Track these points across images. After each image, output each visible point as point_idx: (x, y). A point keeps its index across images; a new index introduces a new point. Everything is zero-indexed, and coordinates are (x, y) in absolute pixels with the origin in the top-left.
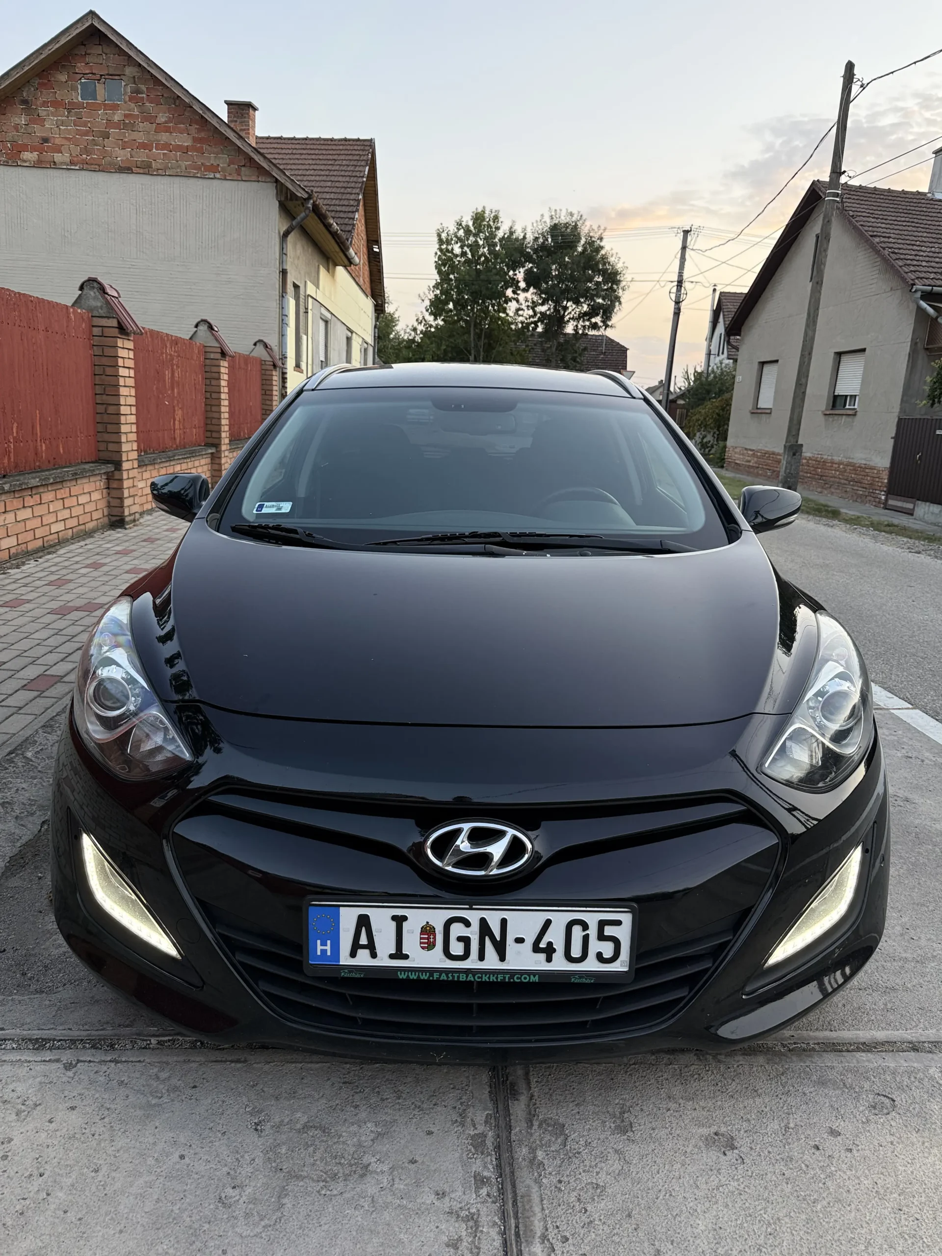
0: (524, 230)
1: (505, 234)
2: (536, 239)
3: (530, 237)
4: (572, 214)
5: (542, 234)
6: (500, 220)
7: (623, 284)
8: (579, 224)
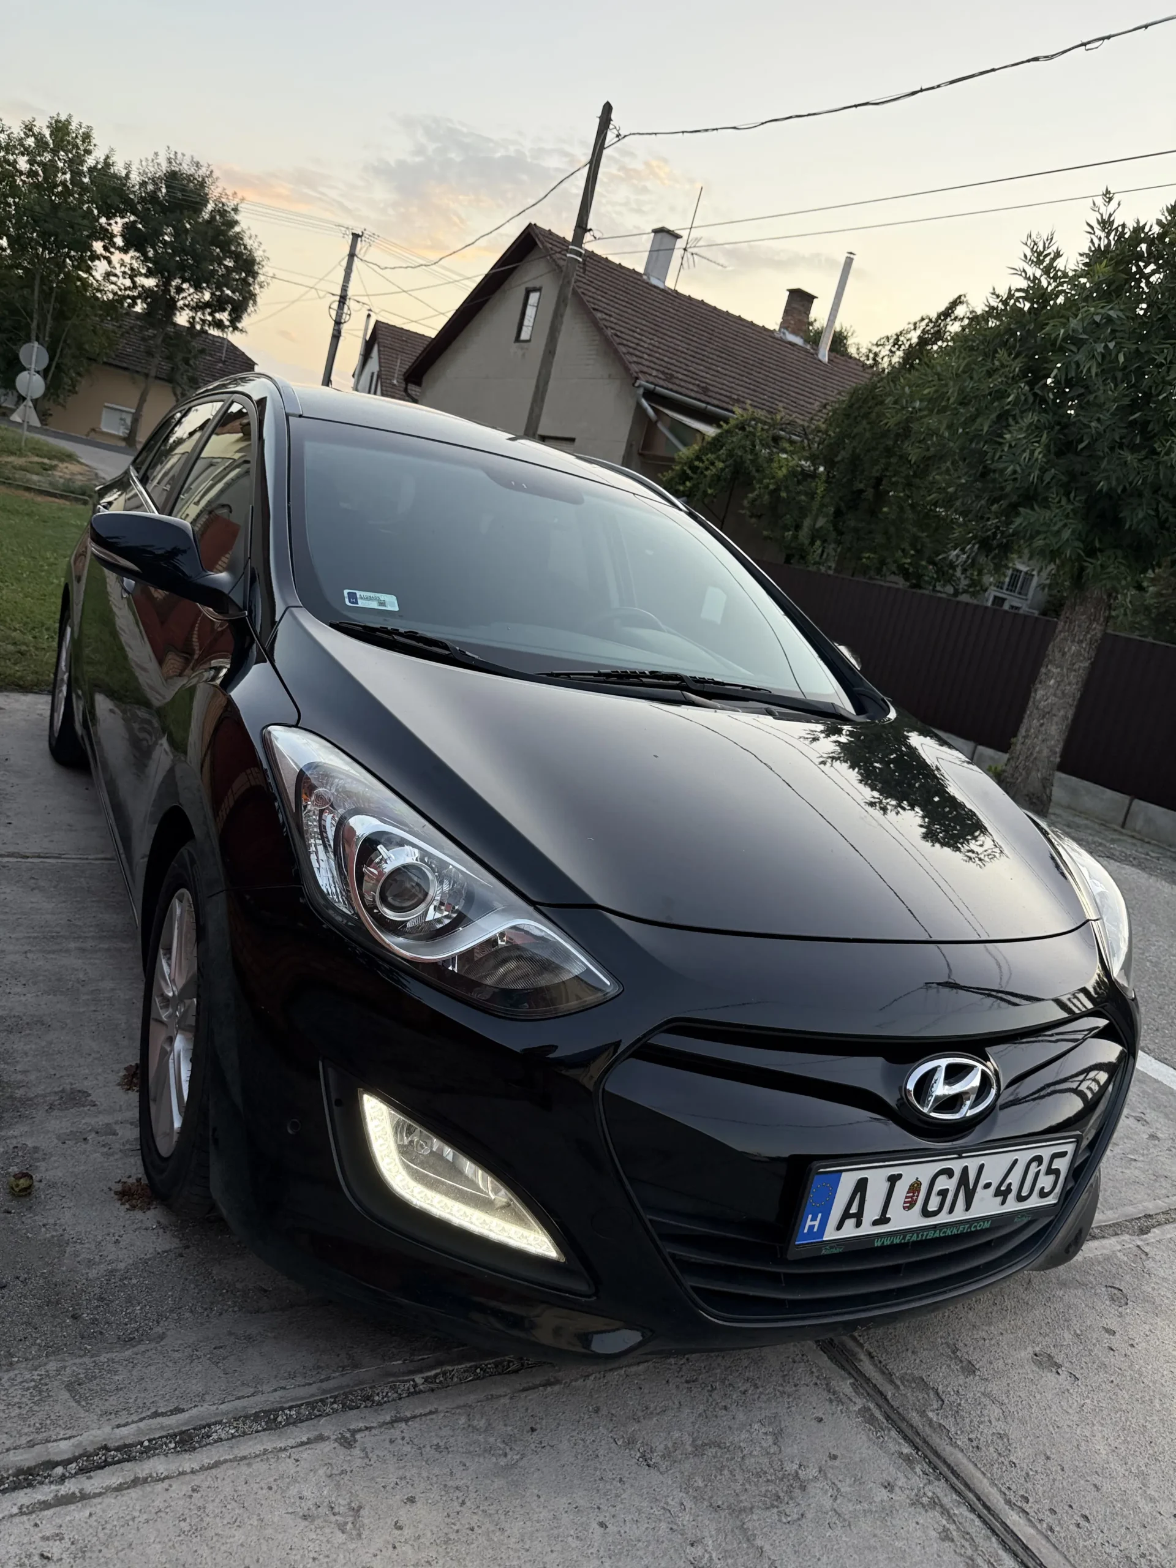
0: (128, 166)
1: (97, 163)
2: (143, 184)
3: (135, 178)
4: (198, 165)
5: (154, 180)
6: (94, 141)
7: (261, 278)
8: (208, 181)
